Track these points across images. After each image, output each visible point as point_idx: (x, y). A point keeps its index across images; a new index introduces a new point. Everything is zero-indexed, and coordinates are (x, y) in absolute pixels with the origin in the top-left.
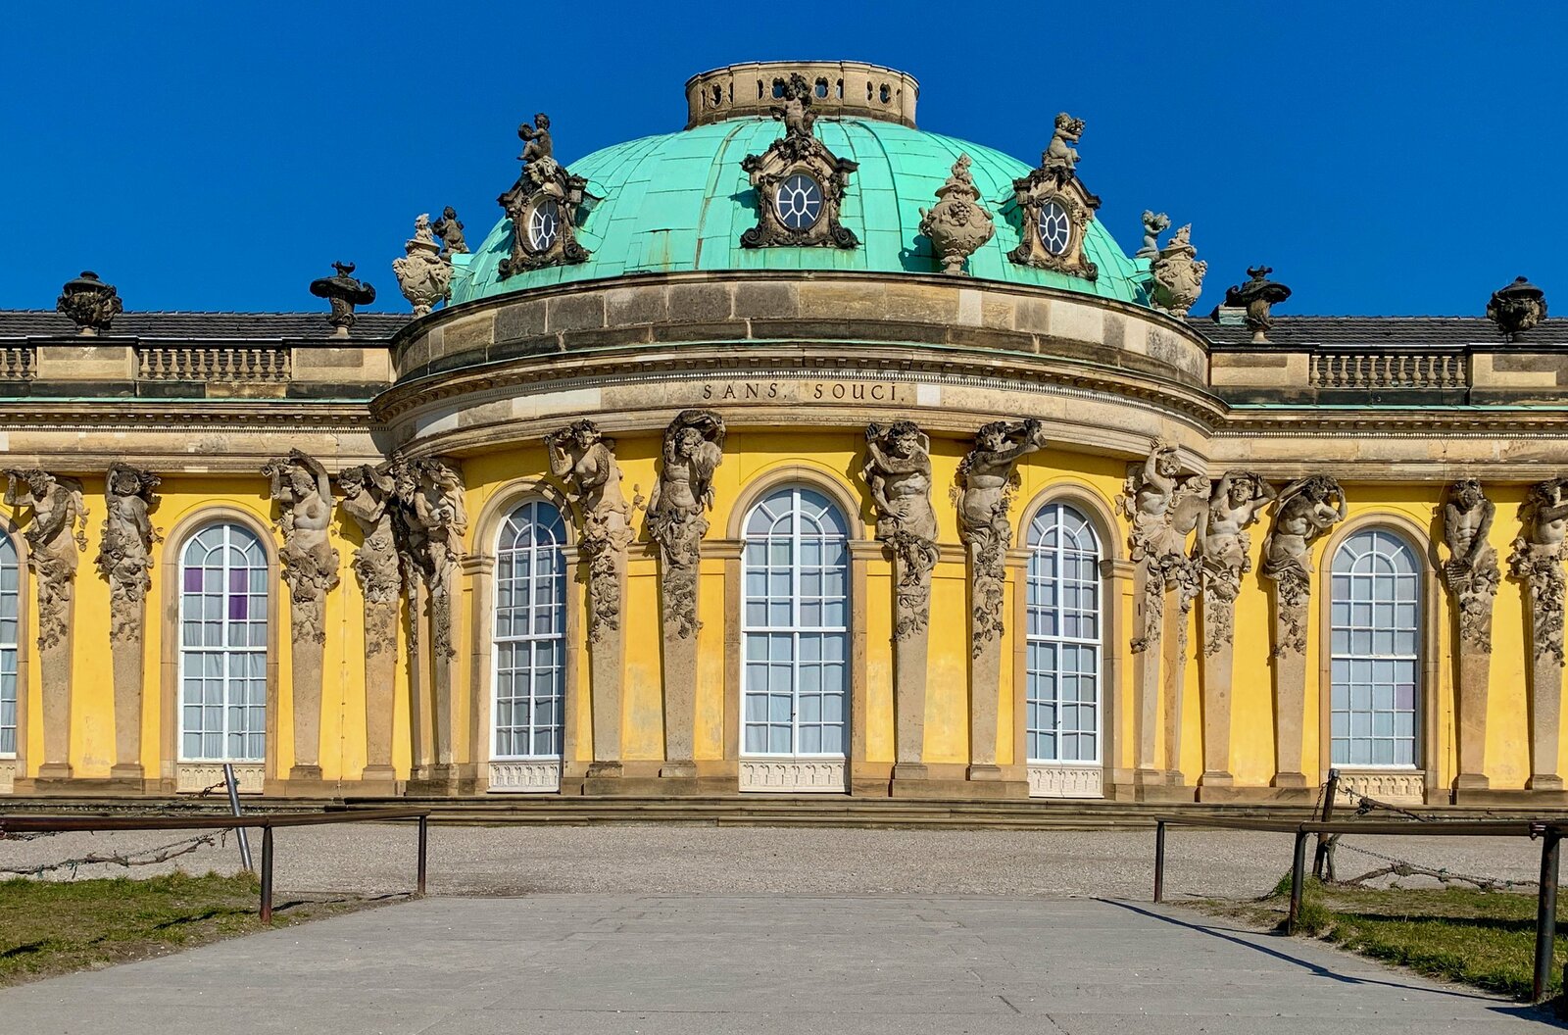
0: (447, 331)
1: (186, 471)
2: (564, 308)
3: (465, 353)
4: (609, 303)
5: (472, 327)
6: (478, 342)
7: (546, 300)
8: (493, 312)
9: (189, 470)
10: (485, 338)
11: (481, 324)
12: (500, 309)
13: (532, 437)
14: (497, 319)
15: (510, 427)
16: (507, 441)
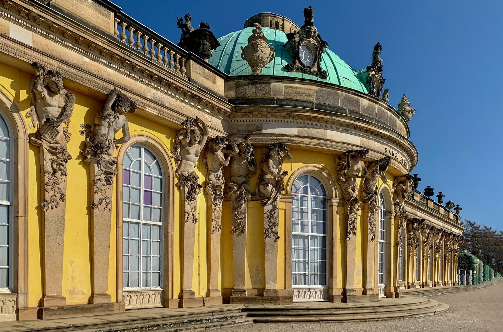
0: (286, 87)
1: (147, 110)
2: (346, 98)
3: (302, 101)
4: (361, 104)
5: (303, 90)
6: (306, 98)
7: (340, 92)
8: (316, 88)
9: (149, 110)
10: (311, 99)
11: (308, 91)
12: (319, 88)
13: (335, 149)
14: (317, 92)
15: (326, 142)
16: (324, 148)
